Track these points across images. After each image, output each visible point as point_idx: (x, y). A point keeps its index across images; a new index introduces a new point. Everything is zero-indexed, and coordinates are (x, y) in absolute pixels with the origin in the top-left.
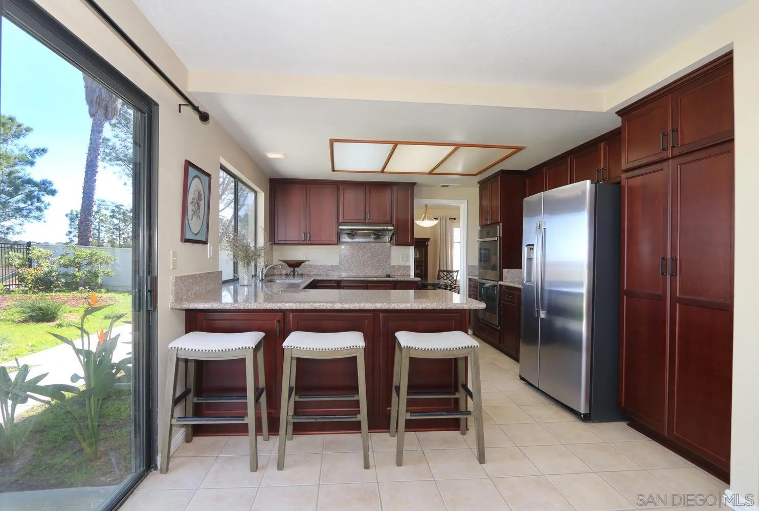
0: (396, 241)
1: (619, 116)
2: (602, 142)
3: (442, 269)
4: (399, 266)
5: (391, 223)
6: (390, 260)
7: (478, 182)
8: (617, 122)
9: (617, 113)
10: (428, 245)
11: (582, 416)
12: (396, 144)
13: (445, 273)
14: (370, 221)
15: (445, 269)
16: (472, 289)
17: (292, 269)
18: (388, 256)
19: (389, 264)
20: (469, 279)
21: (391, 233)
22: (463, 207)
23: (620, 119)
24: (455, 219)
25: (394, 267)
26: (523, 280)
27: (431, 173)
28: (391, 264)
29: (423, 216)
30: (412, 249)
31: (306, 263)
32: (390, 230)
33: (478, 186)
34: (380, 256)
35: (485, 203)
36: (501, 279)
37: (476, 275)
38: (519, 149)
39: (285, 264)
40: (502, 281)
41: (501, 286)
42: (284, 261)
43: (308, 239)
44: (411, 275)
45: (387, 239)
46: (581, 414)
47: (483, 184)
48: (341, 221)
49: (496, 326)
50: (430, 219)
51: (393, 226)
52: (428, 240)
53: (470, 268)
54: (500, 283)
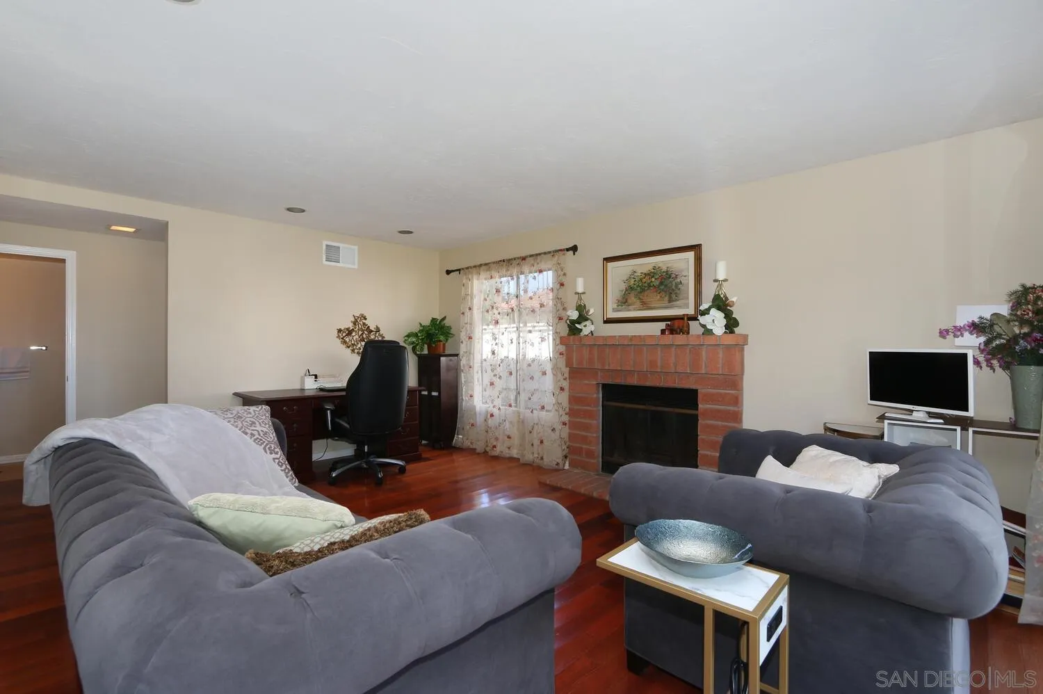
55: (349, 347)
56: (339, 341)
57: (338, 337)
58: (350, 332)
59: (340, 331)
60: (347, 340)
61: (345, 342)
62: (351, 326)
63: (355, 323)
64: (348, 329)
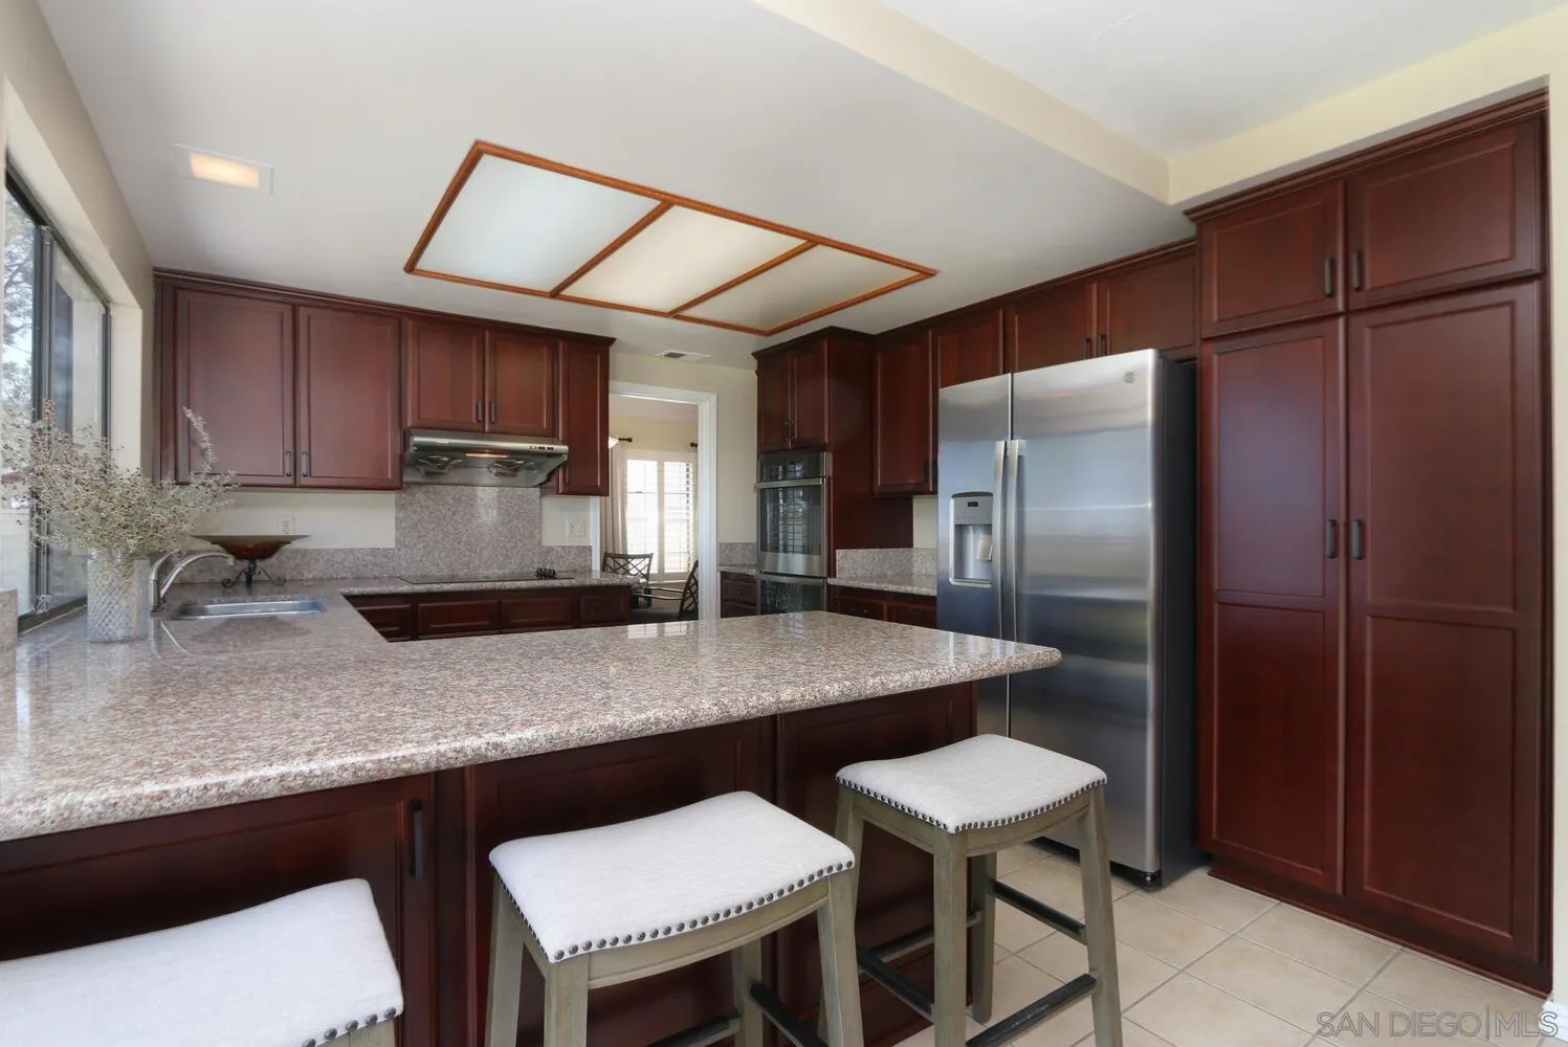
0: (565, 485)
1: (1192, 220)
2: (1093, 282)
3: (610, 551)
4: (563, 547)
6: (540, 533)
7: (755, 354)
9: (1187, 213)
11: (1149, 879)
12: (667, 202)
14: (496, 425)
17: (245, 564)
18: (536, 522)
19: (540, 543)
20: (723, 574)
22: (708, 408)
24: (630, 440)
25: (553, 549)
26: (947, 575)
27: (675, 314)
28: (544, 544)
30: (595, 503)
31: (295, 545)
32: (558, 455)
33: (754, 363)
34: (515, 522)
36: (832, 572)
37: (750, 566)
38: (926, 273)
39: (217, 547)
40: (834, 576)
41: (833, 586)
42: (215, 540)
43: (304, 469)
44: (593, 568)
46: (1145, 874)
48: (409, 424)
51: (564, 445)
53: (725, 549)
54: (831, 581)
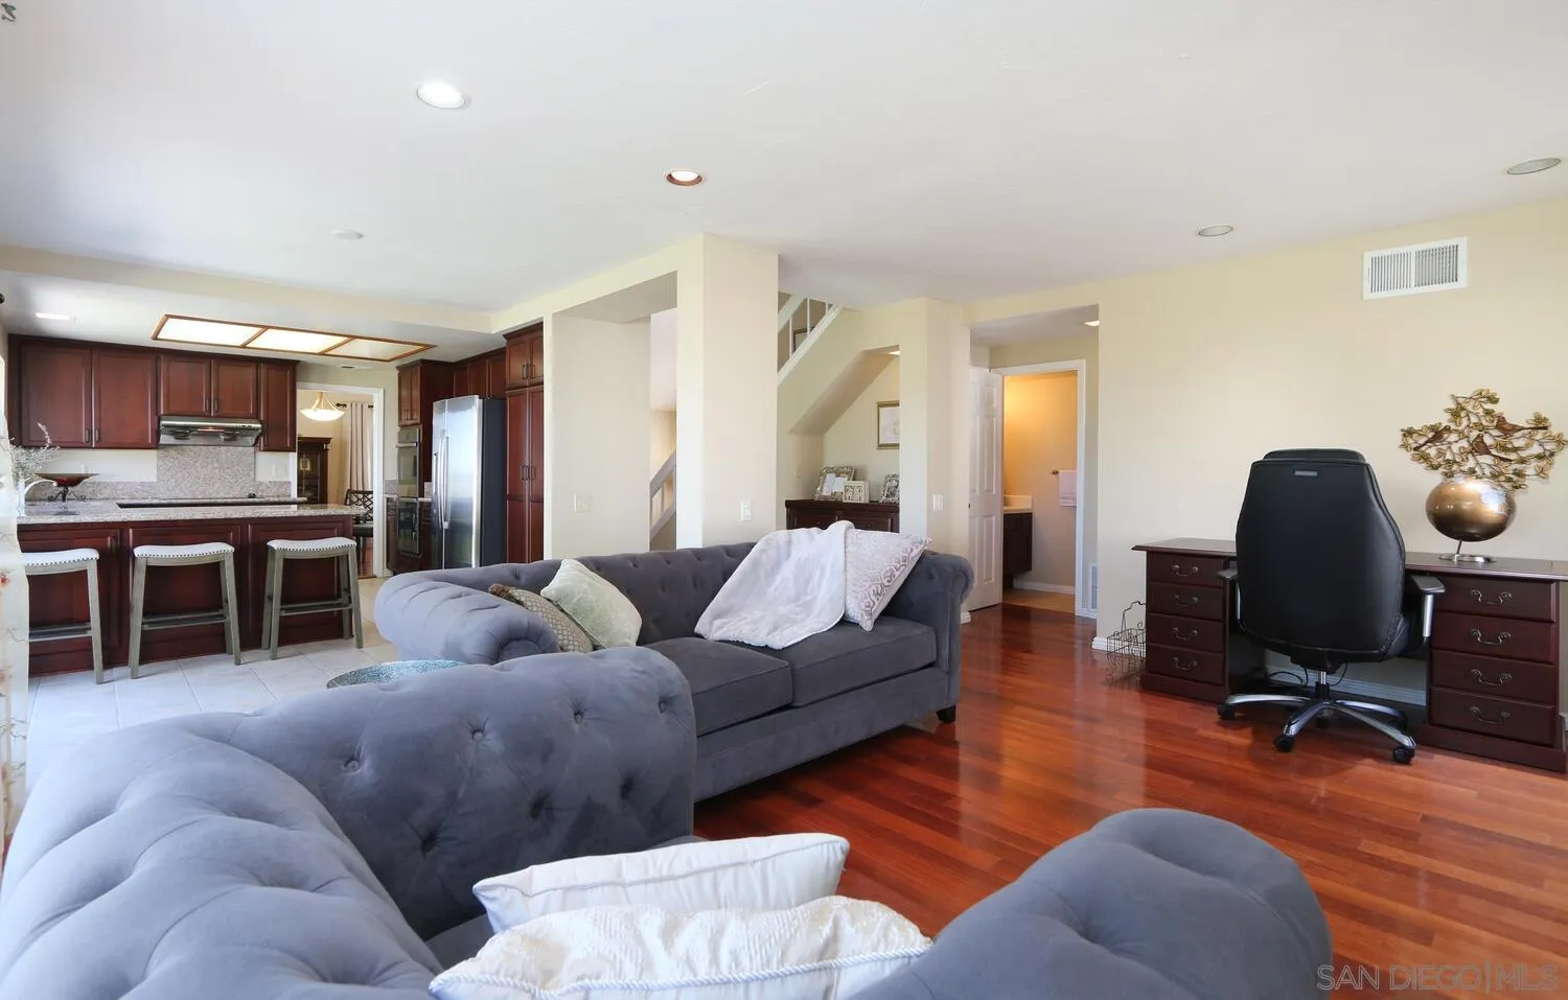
0: (264, 445)
1: (506, 338)
4: (272, 483)
5: (256, 417)
6: (255, 474)
7: (397, 367)
8: (503, 342)
10: (327, 450)
13: (361, 496)
14: (219, 414)
15: (361, 489)
16: (391, 512)
17: (63, 488)
18: (252, 468)
19: (254, 479)
20: (388, 499)
21: (256, 434)
22: (378, 399)
23: (505, 341)
25: (261, 483)
26: (433, 495)
27: (322, 354)
28: (258, 479)
29: (317, 402)
30: (293, 457)
31: (92, 479)
32: (256, 429)
33: (397, 372)
34: (237, 467)
35: (405, 393)
36: (422, 495)
37: (393, 493)
38: (429, 347)
39: (50, 480)
40: (423, 497)
41: (421, 503)
42: (45, 476)
43: (96, 439)
44: (292, 494)
45: (251, 440)
47: (402, 370)
48: (162, 413)
49: (415, 554)
50: (328, 407)
51: (261, 423)
52: (328, 440)
53: (387, 484)
54: (421, 499)
55: (1435, 468)
56: (1407, 455)
57: (1405, 446)
58: (1438, 434)
59: (1409, 433)
60: (1432, 451)
61: (1425, 458)
62: (1444, 420)
63: (1455, 414)
64: (1433, 428)
